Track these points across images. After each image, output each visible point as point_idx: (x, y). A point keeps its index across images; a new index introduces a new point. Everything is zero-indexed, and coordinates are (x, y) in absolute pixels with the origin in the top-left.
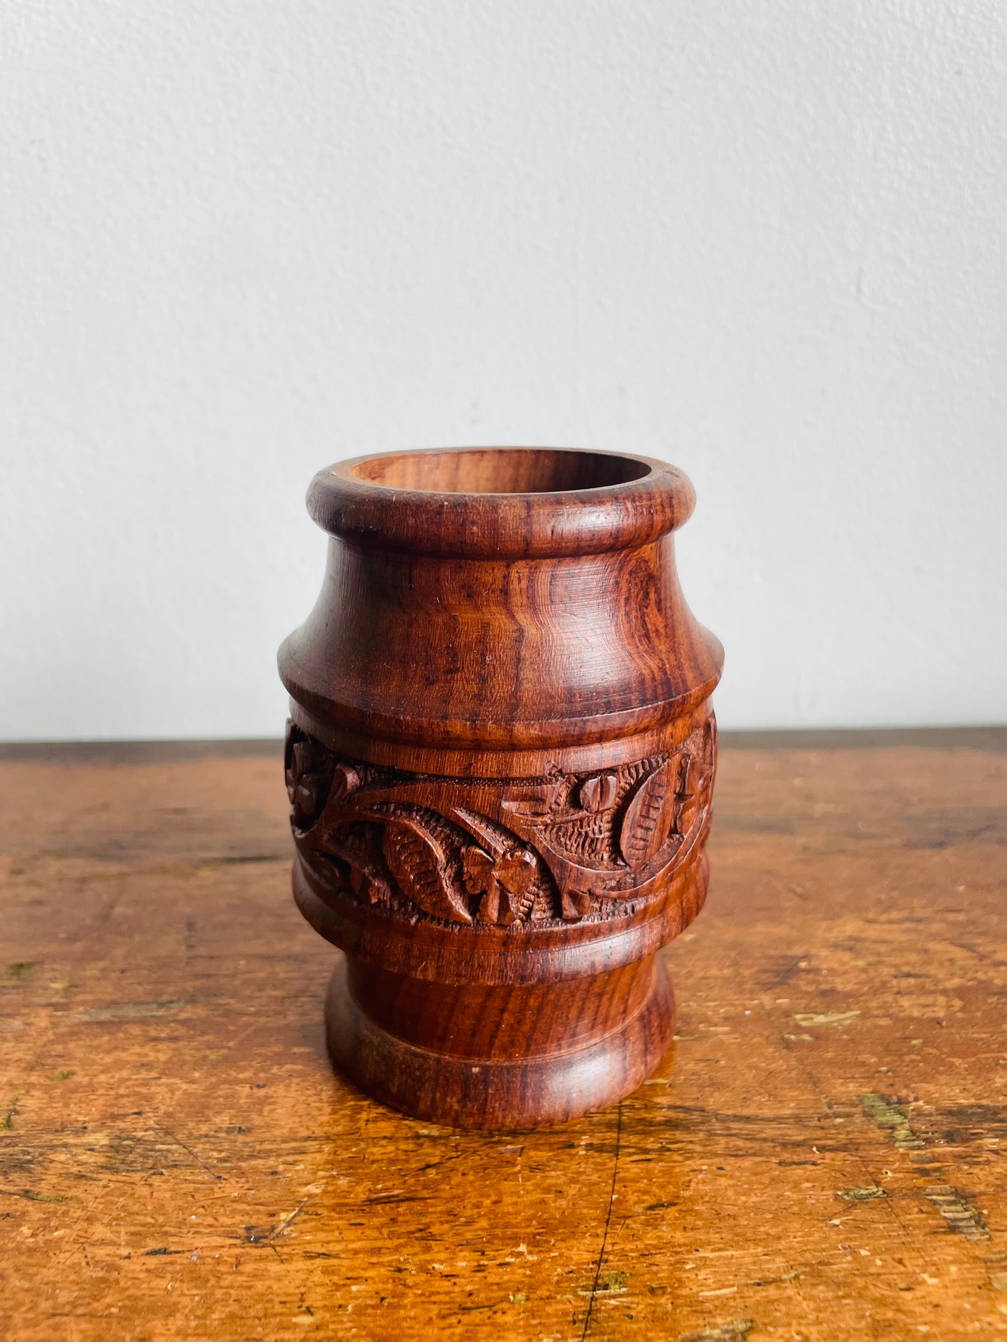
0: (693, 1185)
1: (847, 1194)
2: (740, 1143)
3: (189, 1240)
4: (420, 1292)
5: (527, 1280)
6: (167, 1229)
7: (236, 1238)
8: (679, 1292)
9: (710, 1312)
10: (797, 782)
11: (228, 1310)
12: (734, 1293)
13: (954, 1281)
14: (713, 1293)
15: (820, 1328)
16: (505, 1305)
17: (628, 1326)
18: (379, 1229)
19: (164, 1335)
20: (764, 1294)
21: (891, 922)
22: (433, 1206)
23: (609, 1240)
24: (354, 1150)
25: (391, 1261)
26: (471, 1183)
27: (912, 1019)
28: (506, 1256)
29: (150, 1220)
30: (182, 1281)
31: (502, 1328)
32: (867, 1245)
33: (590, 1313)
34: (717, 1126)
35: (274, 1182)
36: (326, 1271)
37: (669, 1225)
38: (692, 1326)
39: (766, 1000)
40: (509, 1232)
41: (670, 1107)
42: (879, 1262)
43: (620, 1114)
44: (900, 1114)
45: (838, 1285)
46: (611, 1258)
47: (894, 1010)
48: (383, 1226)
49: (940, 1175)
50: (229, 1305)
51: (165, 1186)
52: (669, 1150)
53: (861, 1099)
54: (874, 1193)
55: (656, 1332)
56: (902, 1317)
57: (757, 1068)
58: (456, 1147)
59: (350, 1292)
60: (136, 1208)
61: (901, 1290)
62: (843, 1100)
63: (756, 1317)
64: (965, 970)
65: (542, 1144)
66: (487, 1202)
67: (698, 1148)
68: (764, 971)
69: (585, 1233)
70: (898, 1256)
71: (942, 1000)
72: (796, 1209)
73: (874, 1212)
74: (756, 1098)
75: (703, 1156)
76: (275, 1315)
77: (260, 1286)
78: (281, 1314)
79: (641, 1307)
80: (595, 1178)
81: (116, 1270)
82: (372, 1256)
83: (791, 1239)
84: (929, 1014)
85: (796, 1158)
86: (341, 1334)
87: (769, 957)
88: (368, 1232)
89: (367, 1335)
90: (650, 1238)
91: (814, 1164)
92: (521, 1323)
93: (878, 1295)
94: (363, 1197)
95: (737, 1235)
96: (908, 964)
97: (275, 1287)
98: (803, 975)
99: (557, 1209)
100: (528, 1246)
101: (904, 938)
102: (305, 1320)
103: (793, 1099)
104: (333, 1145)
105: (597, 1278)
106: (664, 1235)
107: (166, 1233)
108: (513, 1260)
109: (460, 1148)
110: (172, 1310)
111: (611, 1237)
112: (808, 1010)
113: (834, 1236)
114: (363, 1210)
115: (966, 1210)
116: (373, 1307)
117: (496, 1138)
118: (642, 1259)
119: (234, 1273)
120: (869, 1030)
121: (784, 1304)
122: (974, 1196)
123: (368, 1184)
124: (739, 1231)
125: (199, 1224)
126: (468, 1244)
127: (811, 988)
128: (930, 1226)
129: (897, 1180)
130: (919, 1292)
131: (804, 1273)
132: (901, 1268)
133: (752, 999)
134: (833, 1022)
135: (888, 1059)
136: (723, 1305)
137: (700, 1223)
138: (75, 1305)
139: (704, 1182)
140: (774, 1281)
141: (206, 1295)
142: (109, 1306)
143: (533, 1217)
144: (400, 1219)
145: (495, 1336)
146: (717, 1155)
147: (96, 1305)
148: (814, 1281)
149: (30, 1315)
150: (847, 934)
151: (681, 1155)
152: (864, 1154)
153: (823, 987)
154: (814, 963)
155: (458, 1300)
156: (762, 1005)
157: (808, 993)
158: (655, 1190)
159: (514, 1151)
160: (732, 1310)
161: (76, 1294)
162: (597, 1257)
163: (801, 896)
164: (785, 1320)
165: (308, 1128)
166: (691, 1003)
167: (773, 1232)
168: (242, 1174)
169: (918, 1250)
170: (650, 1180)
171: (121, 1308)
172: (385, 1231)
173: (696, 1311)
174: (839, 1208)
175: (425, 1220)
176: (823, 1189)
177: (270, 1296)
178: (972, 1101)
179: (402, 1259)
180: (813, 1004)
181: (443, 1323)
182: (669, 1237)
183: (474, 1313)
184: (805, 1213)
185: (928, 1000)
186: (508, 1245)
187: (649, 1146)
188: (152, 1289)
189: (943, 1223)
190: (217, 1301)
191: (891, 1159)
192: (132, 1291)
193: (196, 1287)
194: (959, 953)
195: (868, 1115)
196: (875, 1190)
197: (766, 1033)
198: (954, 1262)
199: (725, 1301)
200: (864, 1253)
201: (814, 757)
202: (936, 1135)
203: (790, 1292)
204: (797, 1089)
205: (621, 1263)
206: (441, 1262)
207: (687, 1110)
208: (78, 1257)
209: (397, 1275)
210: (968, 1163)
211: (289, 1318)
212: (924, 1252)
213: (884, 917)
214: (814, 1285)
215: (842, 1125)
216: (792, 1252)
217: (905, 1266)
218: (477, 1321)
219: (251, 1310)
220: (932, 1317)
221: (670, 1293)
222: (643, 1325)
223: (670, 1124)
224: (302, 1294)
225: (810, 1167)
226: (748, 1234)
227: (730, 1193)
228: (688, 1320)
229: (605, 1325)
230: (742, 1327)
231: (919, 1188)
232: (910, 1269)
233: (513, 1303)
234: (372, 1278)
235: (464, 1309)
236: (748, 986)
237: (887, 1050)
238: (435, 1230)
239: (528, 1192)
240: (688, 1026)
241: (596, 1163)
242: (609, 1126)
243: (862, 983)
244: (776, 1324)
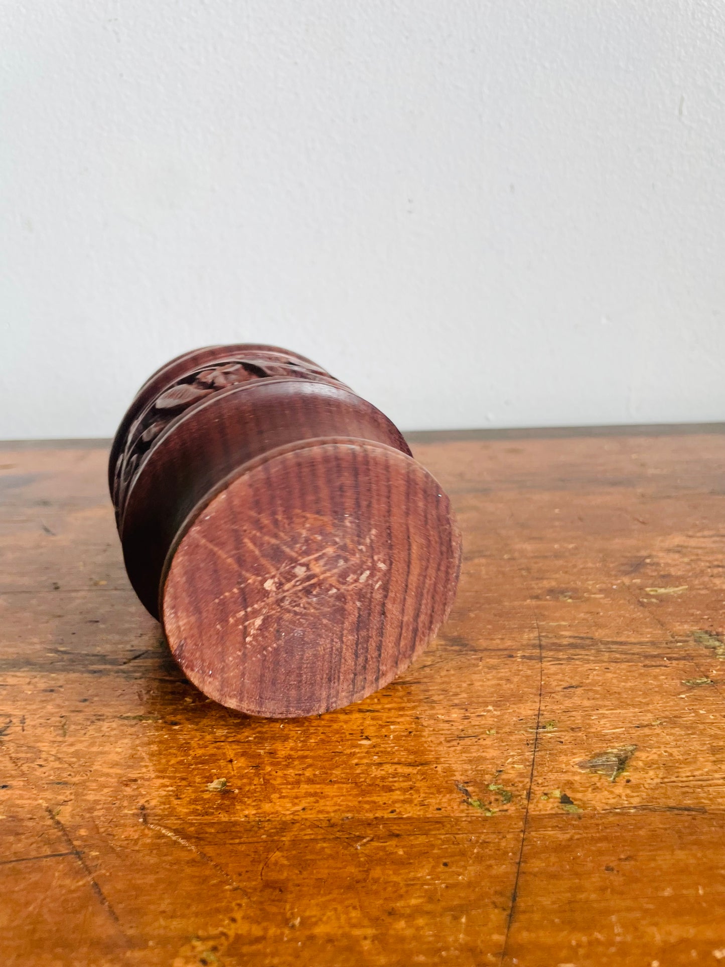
0: (591, 677)
1: (689, 682)
2: (618, 656)
4: (432, 729)
5: (495, 722)
8: (589, 730)
9: (610, 740)
10: (634, 456)
11: (319, 738)
12: (624, 731)
14: (610, 731)
15: (679, 749)
16: (484, 736)
17: (561, 746)
18: (401, 698)
19: (284, 750)
20: (641, 731)
21: (704, 537)
22: (431, 687)
23: (542, 704)
25: (412, 715)
26: (453, 675)
27: (722, 591)
28: (481, 712)
30: (288, 723)
31: (486, 747)
32: (704, 708)
33: (536, 740)
34: (602, 647)
36: (373, 719)
37: (578, 697)
38: (600, 747)
39: (626, 580)
40: (481, 700)
41: (570, 637)
42: (711, 716)
43: (540, 640)
44: (718, 641)
45: (687, 728)
46: (545, 713)
47: (711, 585)
48: (404, 696)
50: (319, 736)
52: (573, 659)
53: (693, 633)
54: (706, 682)
55: (578, 749)
57: (624, 617)
58: (440, 656)
59: (390, 729)
62: (681, 633)
63: (639, 743)
65: (493, 656)
66: (464, 685)
67: (592, 658)
68: (623, 565)
69: (527, 701)
70: (723, 714)
72: (657, 689)
73: (706, 691)
74: (626, 632)
75: (595, 662)
76: (348, 740)
77: (335, 726)
78: (351, 740)
79: (567, 737)
80: (529, 672)
82: (399, 711)
83: (656, 705)
85: (654, 663)
86: (389, 749)
87: (626, 557)
88: (395, 699)
90: (568, 703)
91: (666, 666)
92: (496, 744)
95: (621, 702)
96: (717, 560)
97: (345, 726)
98: (649, 567)
99: (508, 688)
100: (494, 708)
101: (713, 545)
102: (366, 742)
103: (649, 633)
105: (538, 722)
106: (577, 702)
108: (485, 713)
109: (443, 657)
112: (653, 585)
113: (682, 703)
116: (406, 736)
117: (464, 653)
118: (564, 714)
120: (694, 597)
121: (654, 736)
126: (456, 705)
127: (654, 574)
129: (719, 675)
131: (665, 722)
133: (617, 580)
134: (670, 592)
135: (708, 612)
136: (617, 738)
137: (598, 696)
138: (227, 737)
139: (597, 675)
140: (647, 726)
141: (305, 730)
142: (248, 737)
143: (495, 692)
145: (481, 750)
146: (604, 662)
147: (239, 736)
148: (672, 726)
149: (201, 742)
150: (676, 544)
151: (581, 661)
152: (697, 661)
153: (662, 573)
154: (655, 560)
155: (456, 733)
156: (621, 582)
157: (652, 576)
158: (567, 678)
159: (477, 659)
160: (623, 740)
161: (226, 731)
162: (537, 713)
163: (643, 523)
164: (654, 744)
166: (578, 582)
167: (644, 701)
170: (564, 674)
171: (255, 737)
172: (405, 699)
173: (601, 740)
174: (684, 689)
175: (429, 694)
176: (673, 679)
177: (343, 731)
179: (418, 713)
180: (657, 583)
181: (449, 745)
182: (579, 703)
183: (467, 739)
184: (663, 692)
186: (481, 706)
187: (560, 657)
188: (271, 728)
191: (715, 664)
192: (259, 729)
193: (297, 727)
195: (698, 641)
196: (706, 680)
197: (628, 598)
199: (618, 734)
200: (701, 712)
201: (642, 441)
203: (658, 731)
204: (651, 628)
205: (552, 716)
206: (442, 714)
207: (582, 638)
209: (416, 720)
211: (356, 742)
213: (699, 534)
214: (673, 728)
215: (680, 647)
216: (657, 711)
218: (469, 743)
219: (333, 738)
221: (584, 731)
222: (570, 746)
223: (572, 646)
224: (362, 730)
225: (663, 668)
226: (629, 702)
227: (615, 681)
228: (597, 744)
229: (546, 746)
230: (631, 748)
233: (489, 735)
234: (401, 721)
235: (460, 737)
236: (613, 573)
237: (707, 607)
238: (435, 698)
239: (488, 680)
240: (576, 594)
241: (529, 666)
242: (534, 646)
243: (689, 571)
244: (651, 747)
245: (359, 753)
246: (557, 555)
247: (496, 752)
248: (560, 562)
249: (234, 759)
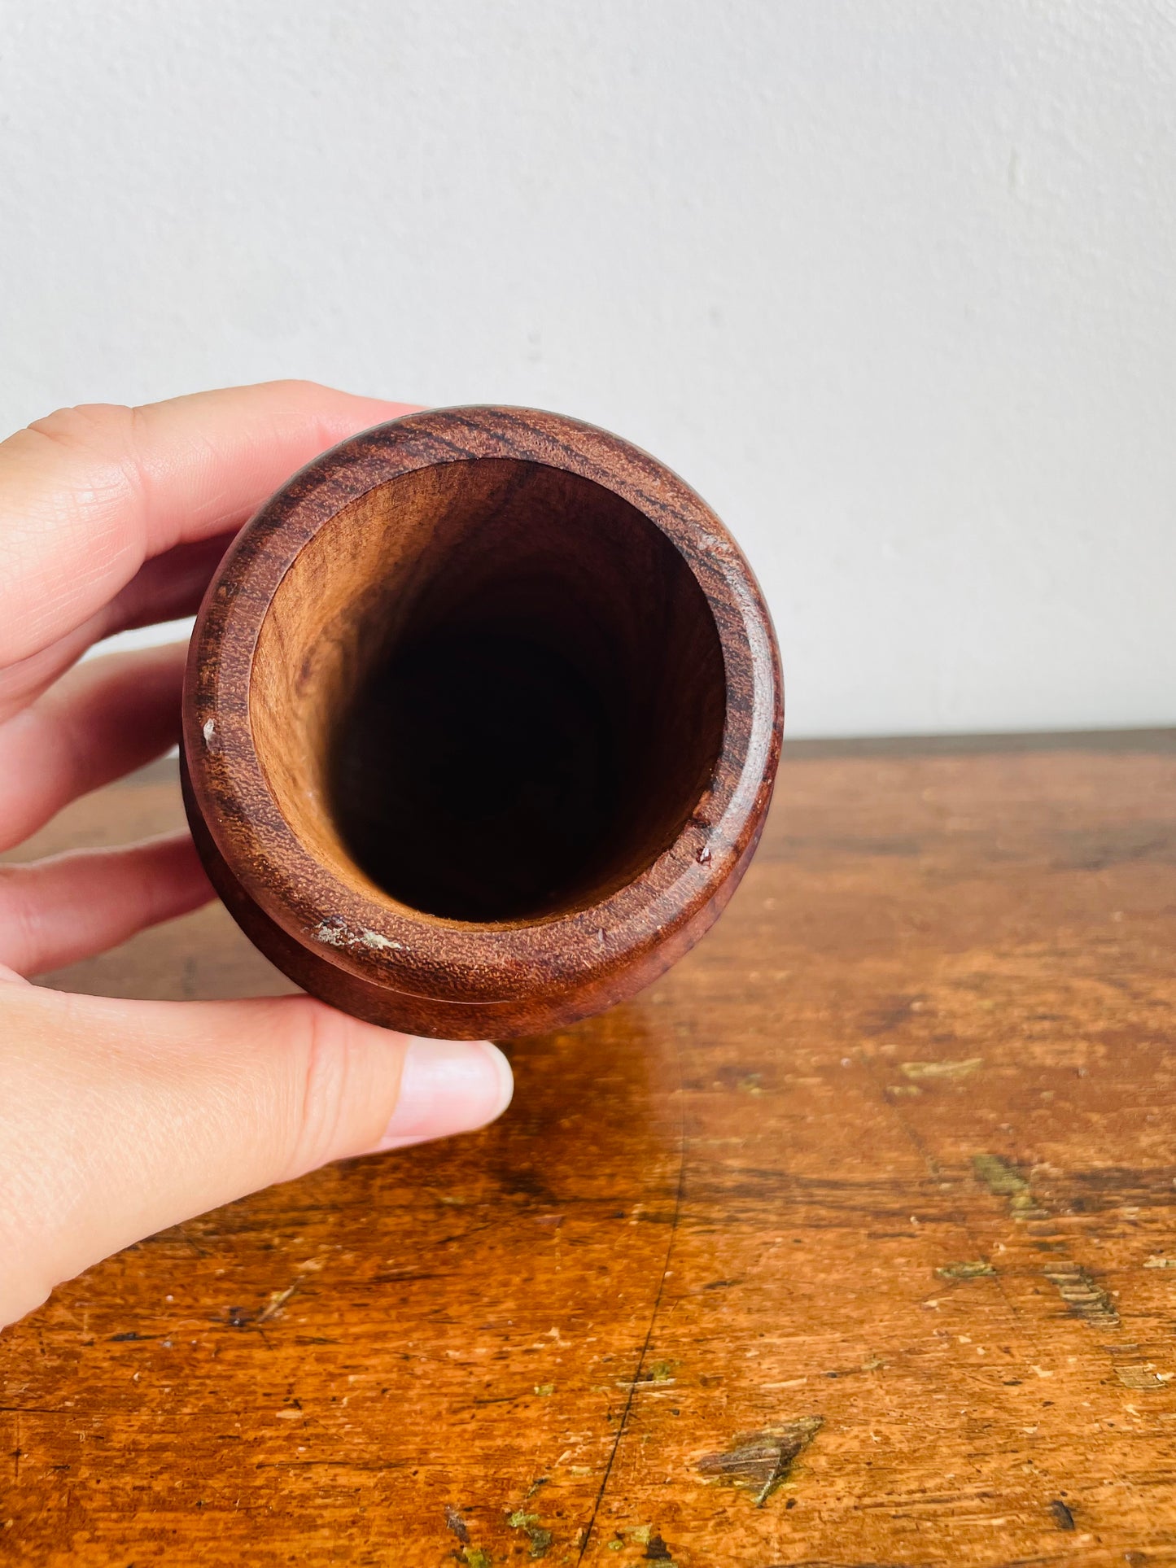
0: (763, 1261)
1: (949, 1271)
2: (823, 1212)
3: (162, 1320)
4: (429, 1382)
5: (556, 1370)
6: (138, 1311)
7: (218, 1321)
8: (736, 1384)
9: (772, 1407)
10: (927, 795)
11: (201, 1404)
12: (803, 1385)
13: (1072, 1374)
14: (777, 1385)
15: (904, 1427)
16: (528, 1398)
17: (673, 1422)
18: (386, 1310)
19: (126, 1432)
20: (839, 1386)
21: (1028, 956)
22: (451, 1285)
23: (658, 1323)
24: (363, 1220)
25: (399, 1347)
26: (500, 1257)
27: (1042, 1069)
28: (533, 1341)
29: (118, 1301)
30: (151, 1370)
31: (525, 1424)
32: (968, 1331)
33: (628, 1407)
34: (797, 1193)
35: (267, 1257)
36: (320, 1359)
37: (731, 1306)
38: (749, 1424)
39: (869, 1047)
40: (540, 1313)
41: (743, 1171)
42: (981, 1351)
43: (682, 1178)
44: (1021, 1178)
45: (929, 1377)
46: (659, 1343)
47: (1024, 1057)
48: (391, 1307)
49: (1064, 1250)
50: (205, 1398)
51: (140, 1262)
52: (737, 1220)
53: (974, 1161)
54: (981, 1270)
55: (706, 1429)
56: (1005, 1416)
57: (851, 1125)
58: (484, 1216)
59: (347, 1382)
60: (103, 1287)
61: (1006, 1384)
62: (953, 1162)
63: (828, 1414)
64: (1112, 1013)
65: (587, 1214)
66: (517, 1280)
67: (773, 1218)
68: (869, 1014)
69: (630, 1315)
70: (1005, 1344)
71: (1082, 1046)
72: (885, 1288)
73: (980, 1292)
74: (848, 1160)
75: (778, 1227)
76: (258, 1409)
77: (241, 1376)
78: (264, 1408)
79: (690, 1400)
80: (647, 1252)
81: (76, 1358)
82: (375, 1341)
83: (877, 1323)
84: (1065, 1062)
85: (889, 1229)
86: (333, 1431)
87: (876, 998)
88: (375, 1315)
89: (363, 1433)
90: (707, 1322)
91: (911, 1236)
92: (546, 1418)
93: (977, 1390)
94: (370, 1274)
95: (811, 1318)
96: (1044, 1004)
97: (259, 1378)
98: (915, 1018)
99: (599, 1287)
100: (561, 1329)
101: (1042, 974)
102: (291, 1414)
103: (892, 1161)
104: (338, 1215)
105: (640, 1367)
106: (725, 1317)
107: (136, 1316)
108: (542, 1346)
109: (489, 1218)
110: (136, 1403)
111: (660, 1320)
112: (918, 1058)
113: (928, 1319)
114: (369, 1289)
115: (1092, 1291)
116: (373, 1400)
117: (533, 1207)
118: (695, 1346)
119: (213, 1361)
120: (990, 1081)
121: (863, 1399)
122: (1104, 1275)
123: (376, 1259)
124: (814, 1313)
125: (175, 1306)
126: (490, 1327)
127: (923, 1033)
128: (1045, 1308)
129: (1010, 1255)
130: (1027, 1387)
131: (889, 1362)
132: (1008, 1358)
133: (851, 1046)
134: (947, 1071)
135: (1009, 1115)
136: (788, 1400)
137: (768, 1304)
138: (24, 1398)
139: (777, 1257)
140: (852, 1372)
141: (179, 1385)
142: (65, 1399)
143: (571, 1297)
144: (412, 1299)
145: (514, 1433)
146: (794, 1226)
147: (48, 1397)
148: (900, 1372)
150: (974, 970)
151: (752, 1225)
152: (972, 1225)
153: (939, 1031)
154: (930, 1004)
155: (474, 1392)
156: (862, 1054)
157: (920, 1039)
158: (717, 1265)
159: (552, 1222)
160: (800, 1405)
161: (27, 1385)
162: (642, 1343)
163: (920, 927)
164: (862, 1417)
165: (312, 1196)
166: (778, 1051)
167: (855, 1314)
168: (230, 1248)
169: (1030, 1337)
170: (712, 1254)
171: (77, 1401)
172: (393, 1313)
173: (755, 1406)
174: (937, 1288)
175: (442, 1301)
176: (919, 1265)
177: (253, 1387)
178: (1110, 1163)
179: (411, 1344)
180: (924, 1051)
181: (454, 1419)
182: (730, 1319)
183: (492, 1406)
184: (895, 1293)
185: (1066, 1046)
186: (537, 1329)
187: (714, 1215)
188: (115, 1379)
189: (1062, 1305)
190: (191, 1393)
191: (1005, 1231)
192: (92, 1382)
193: (166, 1377)
194: (1108, 993)
195: (982, 1180)
196: (983, 1266)
197: (865, 1085)
198: (1073, 1352)
199: (791, 1394)
200: (963, 1340)
201: (950, 766)
202: (1062, 1203)
203: (871, 1384)
204: (897, 1149)
205: (671, 1350)
206: (457, 1349)
207: (763, 1174)
208: (32, 1344)
209: (403, 1363)
210: (1098, 1236)
211: (272, 1412)
212: (1038, 1339)
213: (1020, 950)
214: (900, 1377)
215: (948, 1193)
216: (876, 1338)
217: (1012, 1356)
218: (495, 1415)
219: (229, 1404)
220: (1041, 1417)
221: (726, 1385)
222: (691, 1422)
223: (741, 1191)
224: (291, 1385)
225: (906, 1240)
226: (826, 1317)
227: (807, 1270)
228: (746, 1416)
229: (645, 1421)
230: (809, 1424)
231: (1037, 1264)
232: (1018, 1360)
233: (538, 1395)
234: (374, 1367)
235: (480, 1402)
236: (847, 1031)
237: (1011, 1104)
238: (452, 1311)
239: (565, 1268)
240: (771, 1077)
241: (649, 1236)
242: (667, 1192)
243: (987, 1027)
244: (850, 1422)
245: (271, 1439)
246: (753, 995)
247: (543, 1436)
248: (754, 1010)
249: (24, 1449)
